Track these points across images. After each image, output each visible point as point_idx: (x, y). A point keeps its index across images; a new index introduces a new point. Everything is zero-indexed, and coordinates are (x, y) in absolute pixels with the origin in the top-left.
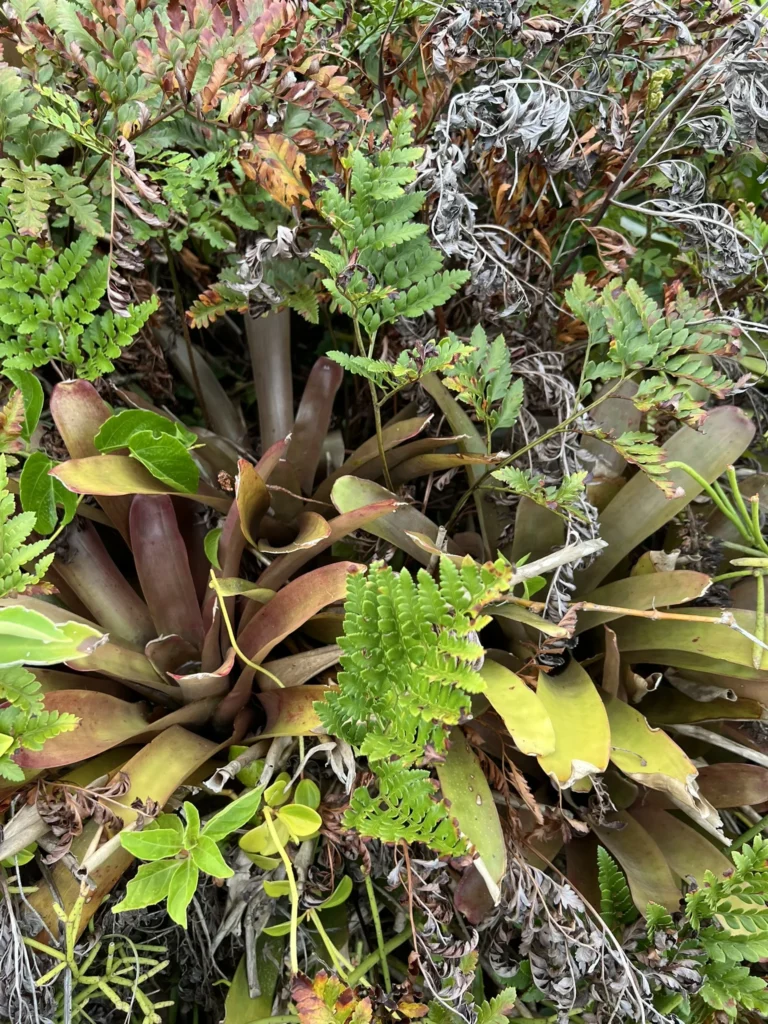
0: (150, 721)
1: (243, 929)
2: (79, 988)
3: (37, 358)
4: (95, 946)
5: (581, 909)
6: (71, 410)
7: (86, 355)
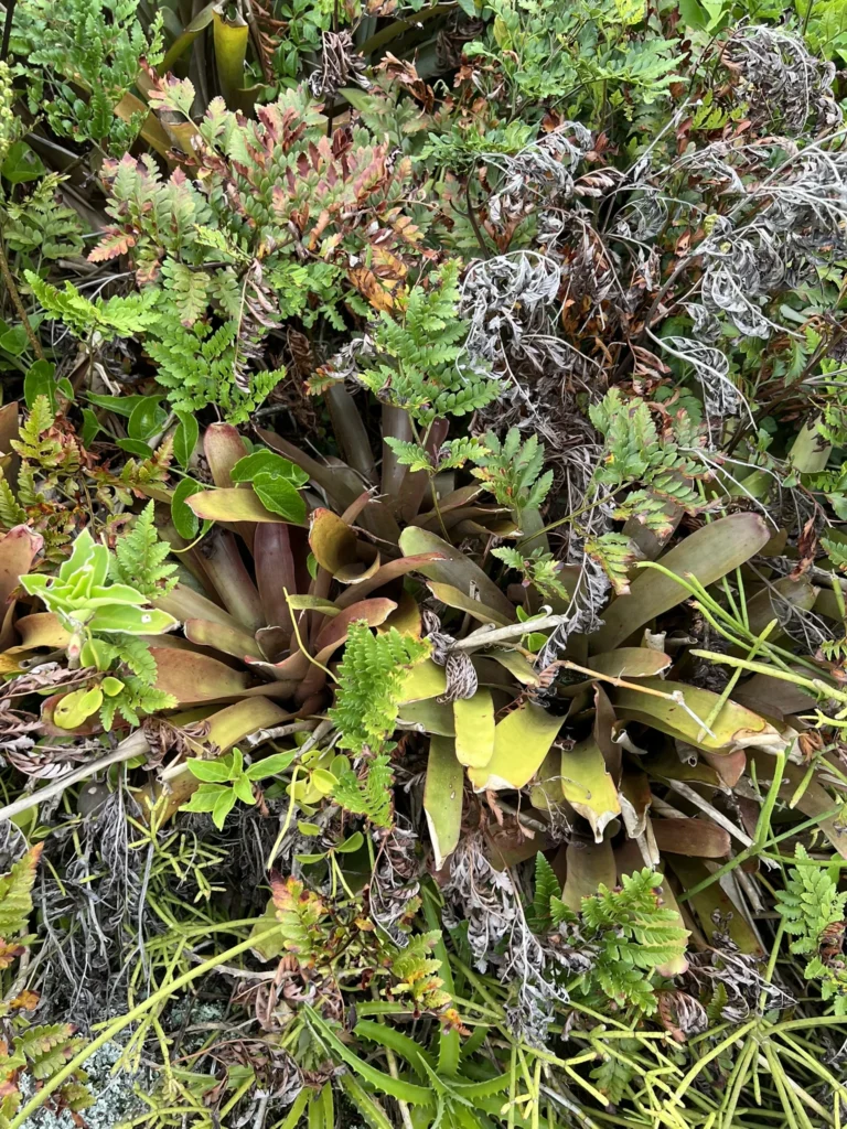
0: (247, 687)
1: (291, 856)
2: (158, 861)
3: (199, 403)
4: (173, 834)
5: (511, 893)
6: (217, 446)
7: (234, 403)
